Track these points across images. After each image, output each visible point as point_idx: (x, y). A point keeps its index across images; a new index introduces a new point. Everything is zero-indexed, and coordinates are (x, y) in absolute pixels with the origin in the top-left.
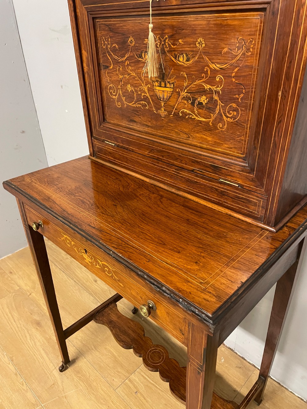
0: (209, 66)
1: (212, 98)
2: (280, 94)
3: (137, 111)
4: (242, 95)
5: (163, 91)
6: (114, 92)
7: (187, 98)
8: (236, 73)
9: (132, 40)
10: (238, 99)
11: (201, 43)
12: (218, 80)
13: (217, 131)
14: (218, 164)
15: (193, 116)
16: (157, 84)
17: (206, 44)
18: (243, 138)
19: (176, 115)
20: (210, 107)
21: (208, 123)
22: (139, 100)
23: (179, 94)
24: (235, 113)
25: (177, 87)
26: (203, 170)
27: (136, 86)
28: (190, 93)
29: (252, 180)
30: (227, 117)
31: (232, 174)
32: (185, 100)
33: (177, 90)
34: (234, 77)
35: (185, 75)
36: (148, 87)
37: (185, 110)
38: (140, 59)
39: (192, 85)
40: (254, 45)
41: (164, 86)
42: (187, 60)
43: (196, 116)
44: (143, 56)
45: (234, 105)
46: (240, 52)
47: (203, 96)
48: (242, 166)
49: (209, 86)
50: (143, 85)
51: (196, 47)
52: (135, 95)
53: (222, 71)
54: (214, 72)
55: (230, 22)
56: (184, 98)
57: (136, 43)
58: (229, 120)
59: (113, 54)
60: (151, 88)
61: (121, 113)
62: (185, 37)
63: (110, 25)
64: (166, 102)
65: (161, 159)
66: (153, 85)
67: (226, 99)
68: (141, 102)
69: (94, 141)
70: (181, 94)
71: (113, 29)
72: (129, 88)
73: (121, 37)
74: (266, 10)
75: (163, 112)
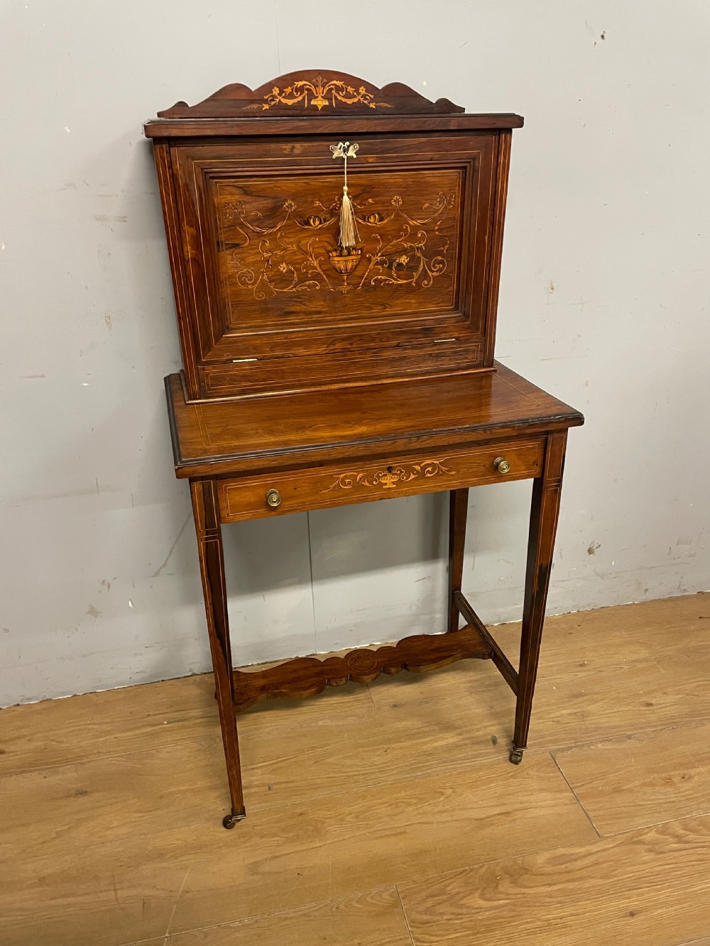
0: (408, 224)
1: (414, 256)
2: (486, 238)
3: (298, 297)
4: (447, 246)
5: (346, 261)
6: (249, 280)
7: (382, 263)
8: (439, 225)
9: (290, 205)
10: (443, 251)
11: (397, 201)
12: (419, 235)
13: (422, 290)
14: (429, 325)
15: (391, 281)
16: (334, 254)
17: (403, 202)
18: (450, 289)
19: (367, 286)
20: (412, 267)
21: (410, 283)
22: (301, 281)
23: (370, 258)
24: (441, 266)
25: (367, 252)
26: (411, 338)
27: (298, 263)
28: (385, 256)
29: (469, 328)
30: (432, 272)
31: (447, 330)
32: (379, 265)
33: (367, 256)
34: (437, 231)
35: (379, 237)
36: (321, 260)
37: (379, 277)
38: (306, 227)
39: (389, 247)
40: (455, 198)
41: (347, 254)
42: (380, 221)
43: (395, 280)
44: (311, 221)
45: (440, 258)
46: (442, 207)
47: (402, 255)
48: (456, 317)
49: (409, 244)
50: (310, 259)
51: (392, 205)
52: (295, 275)
53: (424, 226)
54: (415, 228)
55: (428, 179)
56: (377, 263)
57: (298, 207)
58: (434, 274)
59: (250, 226)
60: (325, 260)
61: (265, 309)
62: (377, 196)
63: (245, 186)
64: (350, 273)
65: (349, 349)
66: (330, 256)
67: (430, 253)
68: (307, 283)
69: (204, 369)
70: (373, 259)
71: (252, 192)
72: (283, 268)
73: (269, 201)
74: (465, 167)
75: (345, 288)
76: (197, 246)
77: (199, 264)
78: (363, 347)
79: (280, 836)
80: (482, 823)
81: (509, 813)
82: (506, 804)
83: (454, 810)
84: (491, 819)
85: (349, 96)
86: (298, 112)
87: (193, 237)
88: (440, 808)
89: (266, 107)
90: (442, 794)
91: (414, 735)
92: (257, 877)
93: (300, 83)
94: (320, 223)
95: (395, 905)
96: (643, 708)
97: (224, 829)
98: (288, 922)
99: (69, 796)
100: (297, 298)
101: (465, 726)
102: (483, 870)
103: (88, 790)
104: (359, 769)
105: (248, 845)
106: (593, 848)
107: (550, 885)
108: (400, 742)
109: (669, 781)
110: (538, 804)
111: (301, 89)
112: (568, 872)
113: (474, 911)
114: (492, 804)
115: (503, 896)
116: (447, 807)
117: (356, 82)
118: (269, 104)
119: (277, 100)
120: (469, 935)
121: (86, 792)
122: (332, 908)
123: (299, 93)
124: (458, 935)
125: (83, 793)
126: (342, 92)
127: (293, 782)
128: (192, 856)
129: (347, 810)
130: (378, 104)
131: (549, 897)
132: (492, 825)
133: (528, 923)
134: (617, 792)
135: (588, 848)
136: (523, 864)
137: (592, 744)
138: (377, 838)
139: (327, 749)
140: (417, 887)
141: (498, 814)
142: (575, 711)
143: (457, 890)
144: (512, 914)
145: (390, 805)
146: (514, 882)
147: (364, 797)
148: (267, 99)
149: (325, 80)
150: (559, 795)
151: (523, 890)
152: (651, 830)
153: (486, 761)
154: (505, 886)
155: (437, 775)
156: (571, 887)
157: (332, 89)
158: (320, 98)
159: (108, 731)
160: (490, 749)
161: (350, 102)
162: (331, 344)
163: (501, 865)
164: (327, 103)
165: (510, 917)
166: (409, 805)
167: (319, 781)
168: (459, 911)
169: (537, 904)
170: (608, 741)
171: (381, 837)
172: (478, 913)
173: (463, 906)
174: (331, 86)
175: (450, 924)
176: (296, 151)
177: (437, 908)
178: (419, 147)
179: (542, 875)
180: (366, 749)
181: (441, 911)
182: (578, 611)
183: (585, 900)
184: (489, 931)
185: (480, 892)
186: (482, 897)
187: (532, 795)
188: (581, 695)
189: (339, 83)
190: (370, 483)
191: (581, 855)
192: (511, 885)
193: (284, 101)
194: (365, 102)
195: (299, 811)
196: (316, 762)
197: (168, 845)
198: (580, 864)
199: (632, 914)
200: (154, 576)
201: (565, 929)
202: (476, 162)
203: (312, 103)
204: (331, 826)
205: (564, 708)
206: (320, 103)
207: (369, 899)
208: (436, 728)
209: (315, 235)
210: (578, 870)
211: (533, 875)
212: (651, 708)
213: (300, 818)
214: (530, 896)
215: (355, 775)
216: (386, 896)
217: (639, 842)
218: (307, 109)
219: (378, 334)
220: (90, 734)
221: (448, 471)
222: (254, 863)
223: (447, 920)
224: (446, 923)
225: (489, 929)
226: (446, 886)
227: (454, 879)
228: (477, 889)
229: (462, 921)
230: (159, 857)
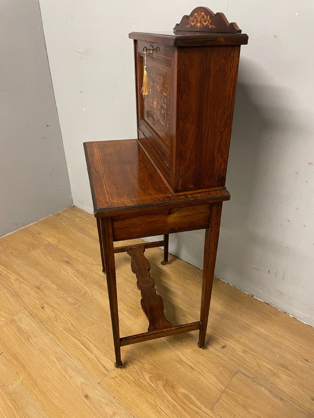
15: (161, 121)
75: (155, 117)
80: (181, 362)
81: (194, 369)
84: (185, 364)
95: (128, 352)
98: (102, 327)
101: (220, 333)
102: (161, 372)
106: (204, 409)
107: (173, 399)
110: (207, 378)
112: (184, 403)
113: (143, 377)
114: (193, 361)
115: (156, 384)
120: (132, 380)
124: (130, 377)
131: (167, 401)
132: (183, 365)
134: (243, 407)
135: (202, 406)
136: (174, 385)
137: (261, 385)
140: (139, 355)
141: (189, 366)
143: (147, 368)
144: (150, 391)
146: (164, 386)
150: (219, 384)
151: (163, 390)
154: (160, 383)
156: (178, 407)
160: (218, 347)
163: (168, 377)
165: (149, 391)
168: (139, 373)
169: (161, 398)
170: (270, 391)
172: (143, 379)
173: (142, 373)
175: (132, 373)
179: (175, 394)
181: (135, 367)
183: (176, 416)
185: (151, 375)
186: (150, 378)
187: (210, 373)
188: (286, 368)
191: (197, 405)
192: (162, 385)
198: (192, 406)
201: (157, 413)
204: (142, 318)
205: (270, 365)
210: (188, 407)
211: (173, 391)
214: (163, 394)
216: (129, 348)
223: (133, 371)
224: (132, 371)
225: (139, 386)
226: (146, 363)
227: (150, 365)
228: (152, 374)
229: (136, 375)
230: (100, 286)
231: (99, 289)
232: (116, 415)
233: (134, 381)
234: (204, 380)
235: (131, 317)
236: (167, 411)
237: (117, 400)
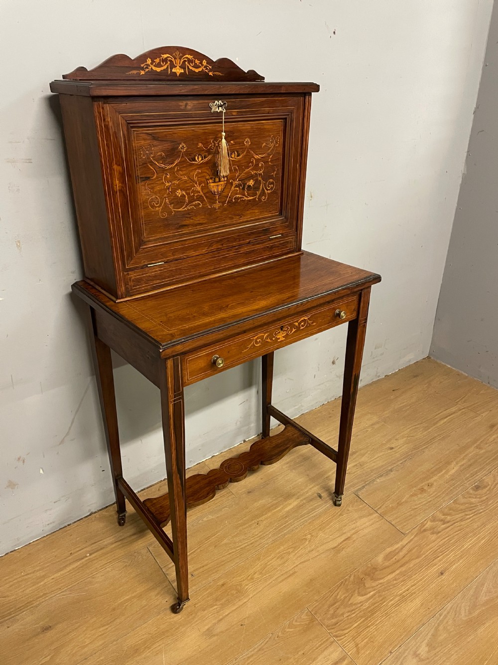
0: (254, 157)
1: (257, 180)
2: (298, 165)
4: (275, 172)
5: (218, 186)
6: (157, 204)
8: (271, 158)
9: (183, 146)
10: (273, 175)
11: (247, 142)
12: (260, 165)
13: (261, 203)
14: (266, 227)
15: (244, 198)
16: (211, 181)
17: (251, 143)
18: (277, 201)
19: (230, 202)
20: (256, 187)
21: (255, 199)
22: (190, 202)
23: (232, 183)
24: (272, 185)
25: (230, 179)
26: (257, 237)
27: (188, 189)
28: (241, 180)
29: (288, 227)
30: (267, 190)
31: (277, 229)
32: (238, 187)
33: (231, 181)
34: (270, 162)
35: (237, 168)
36: (202, 186)
37: (237, 196)
38: (194, 162)
39: (243, 174)
40: (280, 139)
41: (218, 181)
42: (238, 156)
43: (246, 197)
44: (196, 159)
45: (271, 180)
46: (272, 145)
47: (250, 180)
48: (281, 220)
49: (254, 172)
50: (196, 185)
51: (245, 145)
52: (186, 198)
53: (263, 159)
54: (258, 160)
55: (265, 127)
56: (236, 186)
57: (188, 149)
58: (269, 192)
59: (157, 163)
60: (205, 186)
61: (166, 224)
62: (236, 139)
63: (154, 133)
64: (220, 194)
65: (221, 248)
66: (208, 183)
67: (266, 177)
68: (194, 203)
69: (128, 274)
70: (234, 183)
71: (159, 137)
72: (179, 193)
73: (169, 144)
74: (286, 119)
75: (217, 205)
76: (123, 181)
77: (124, 194)
78: (229, 246)
79: (216, 605)
80: (337, 550)
81: (349, 538)
82: (345, 533)
83: (318, 547)
84: (341, 545)
85: (196, 67)
86: (164, 77)
87: (120, 173)
88: (309, 549)
89: (142, 73)
90: (306, 539)
91: (269, 508)
92: (215, 638)
93: (165, 56)
94: (202, 160)
95: (313, 620)
96: (389, 451)
97: (173, 615)
99: (38, 634)
100: (187, 215)
101: (299, 492)
102: (352, 577)
103: (51, 625)
104: (247, 541)
105: (196, 619)
106: (405, 542)
107: (392, 573)
108: (263, 515)
109: (422, 490)
110: (363, 527)
111: (165, 60)
112: (398, 561)
113: (359, 605)
114: (338, 535)
115: (370, 589)
116: (313, 547)
117: (201, 57)
118: (145, 71)
119: (150, 68)
120: (364, 621)
121: (50, 627)
122: (274, 638)
123: (164, 63)
124: (359, 622)
125: (46, 629)
126: (192, 63)
127: (206, 565)
128: (161, 643)
129: (251, 571)
130: (215, 73)
131: (396, 580)
132: (343, 548)
133: (391, 600)
134: (400, 505)
135: (401, 543)
136: (372, 565)
137: (374, 481)
138: (280, 582)
139: (218, 535)
140: (319, 604)
141: (344, 541)
142: (356, 463)
143: (344, 596)
144: (381, 598)
145: (278, 558)
146: (372, 579)
147: (259, 559)
148: (143, 67)
149: (181, 55)
150: (371, 517)
151: (379, 582)
152: (428, 521)
153: (320, 510)
154: (369, 583)
155: (297, 528)
156: (403, 570)
157: (185, 61)
158: (178, 67)
159: (43, 576)
160: (320, 502)
161: (197, 70)
162: (210, 246)
163: (360, 571)
164: (183, 72)
165: (381, 600)
166: (289, 553)
167: (224, 558)
168: (351, 608)
169: (391, 587)
170: (381, 476)
171: (283, 580)
172: (362, 605)
173: (352, 604)
174: (185, 59)
175: (351, 618)
176: (189, 107)
177: (338, 611)
178: (262, 104)
179: (385, 568)
180: (244, 527)
181: (341, 613)
182: (328, 402)
183: (415, 575)
184: (373, 614)
185: (356, 592)
186: (360, 594)
187: (357, 522)
189: (189, 57)
190: (271, 339)
191: (400, 548)
192: (372, 581)
193: (154, 68)
194: (206, 71)
195: (220, 583)
196: (215, 547)
197: (138, 641)
198: (402, 554)
199: (442, 574)
200: (60, 444)
201: (412, 596)
202: (293, 115)
203: (173, 71)
204: (247, 585)
206: (178, 71)
207: (294, 623)
208: (281, 499)
209: (199, 168)
210: (403, 558)
211: (381, 570)
212: (394, 450)
213: (223, 588)
214: (385, 583)
215: (246, 546)
216: (304, 616)
217: (425, 530)
218: (170, 75)
219: (238, 235)
220: (29, 583)
221: (312, 323)
222: (208, 629)
223: (347, 617)
224: (348, 619)
225: (372, 612)
226: (336, 596)
227: (339, 590)
228: (354, 591)
229: (356, 614)
230: (136, 652)
231: (143, 656)
232: (418, 652)
233: (364, 619)
234: (366, 531)
235: (241, 603)
236: (410, 584)
237: (394, 648)
